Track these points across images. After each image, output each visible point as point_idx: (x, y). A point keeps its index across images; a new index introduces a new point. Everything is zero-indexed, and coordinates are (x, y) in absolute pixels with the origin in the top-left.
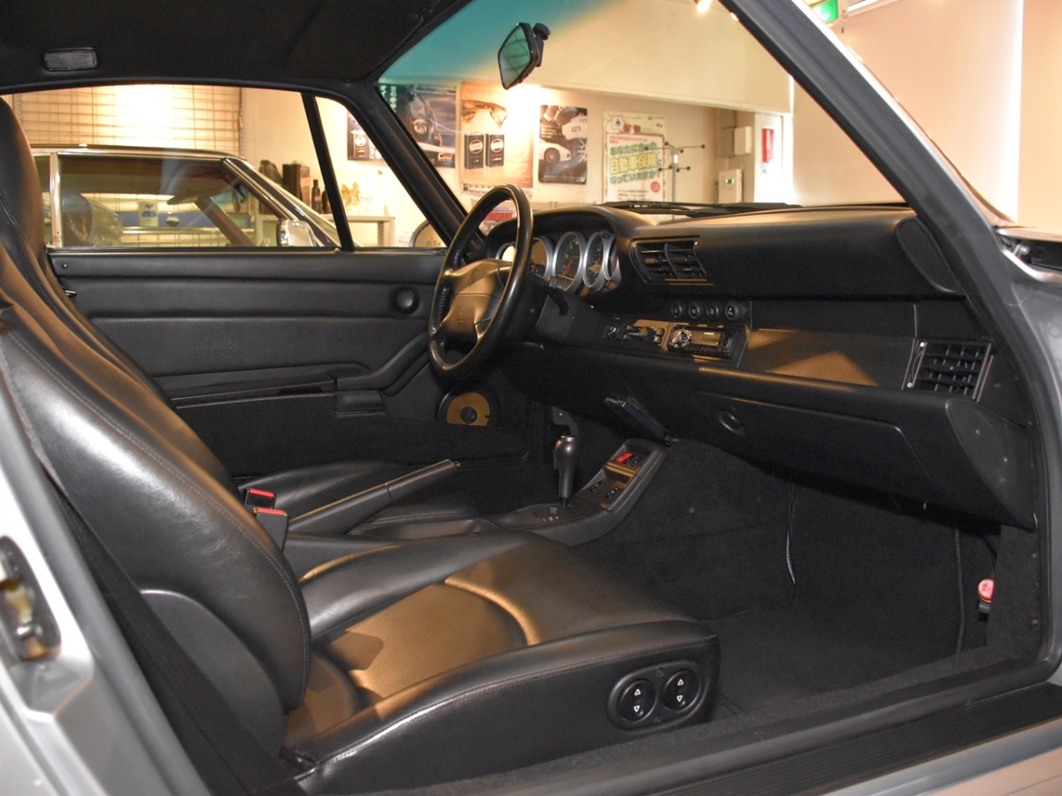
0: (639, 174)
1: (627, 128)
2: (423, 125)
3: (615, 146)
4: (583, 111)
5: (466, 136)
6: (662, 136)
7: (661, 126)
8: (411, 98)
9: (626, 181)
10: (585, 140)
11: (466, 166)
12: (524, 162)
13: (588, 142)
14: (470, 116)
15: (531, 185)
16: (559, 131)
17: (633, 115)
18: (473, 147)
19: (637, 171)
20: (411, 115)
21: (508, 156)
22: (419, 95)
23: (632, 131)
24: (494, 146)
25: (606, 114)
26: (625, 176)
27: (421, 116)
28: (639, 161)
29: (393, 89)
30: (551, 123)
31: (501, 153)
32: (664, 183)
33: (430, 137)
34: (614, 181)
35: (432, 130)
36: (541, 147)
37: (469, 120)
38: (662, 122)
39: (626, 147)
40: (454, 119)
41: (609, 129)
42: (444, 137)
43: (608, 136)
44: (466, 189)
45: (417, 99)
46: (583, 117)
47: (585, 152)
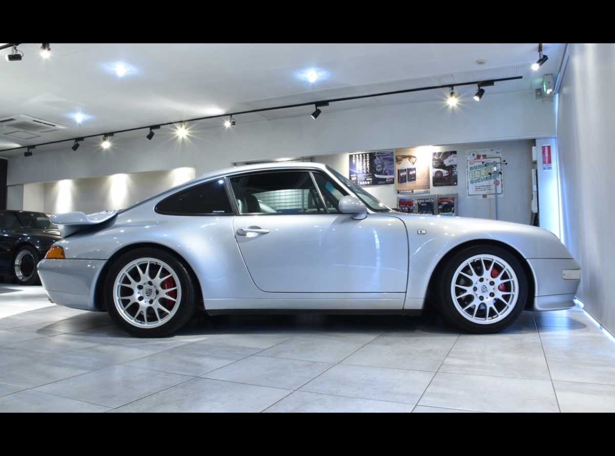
0: (487, 178)
1: (479, 157)
2: (380, 167)
3: (473, 166)
4: (455, 152)
5: (398, 170)
6: (500, 157)
7: (499, 153)
8: (375, 158)
9: (480, 182)
10: (456, 165)
11: (398, 182)
12: (425, 178)
13: (458, 166)
15: (429, 188)
16: (443, 163)
17: (482, 150)
18: (402, 174)
19: (485, 176)
20: (375, 164)
21: (418, 175)
22: (378, 156)
23: (482, 157)
24: (411, 173)
25: (467, 152)
26: (479, 179)
27: (379, 164)
28: (486, 171)
29: (368, 155)
30: (438, 160)
31: (414, 175)
32: (502, 181)
33: (383, 172)
34: (472, 182)
35: (384, 169)
36: (433, 171)
37: (400, 163)
38: (498, 151)
39: (479, 166)
40: (393, 164)
41: (469, 159)
42: (389, 171)
43: (468, 162)
44: (398, 192)
45: (377, 158)
46: (455, 155)
47: (456, 170)
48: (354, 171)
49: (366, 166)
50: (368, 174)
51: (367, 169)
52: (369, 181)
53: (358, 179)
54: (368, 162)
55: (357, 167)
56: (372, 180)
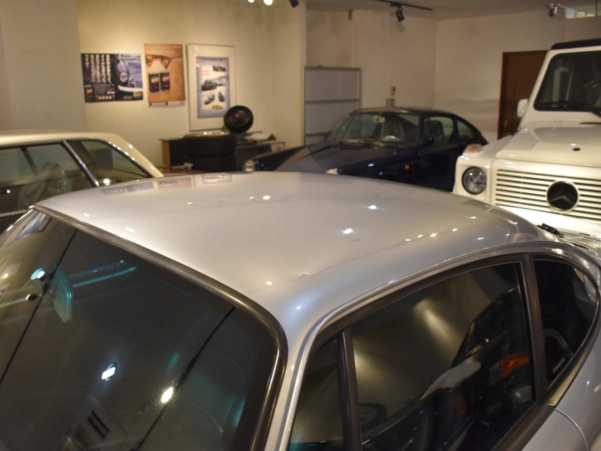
2: (125, 76)
8: (118, 61)
11: (150, 91)
12: (180, 86)
14: (150, 63)
15: (184, 99)
18: (154, 80)
20: (118, 71)
21: (172, 83)
22: (122, 60)
24: (164, 79)
27: (124, 71)
29: (108, 57)
31: (168, 82)
33: (129, 83)
35: (130, 79)
37: (150, 65)
42: (137, 82)
44: (151, 105)
45: (121, 62)
48: (89, 79)
49: (106, 72)
50: (109, 85)
51: (107, 77)
52: (111, 95)
53: (95, 93)
54: (108, 67)
55: (93, 74)
56: (116, 94)
